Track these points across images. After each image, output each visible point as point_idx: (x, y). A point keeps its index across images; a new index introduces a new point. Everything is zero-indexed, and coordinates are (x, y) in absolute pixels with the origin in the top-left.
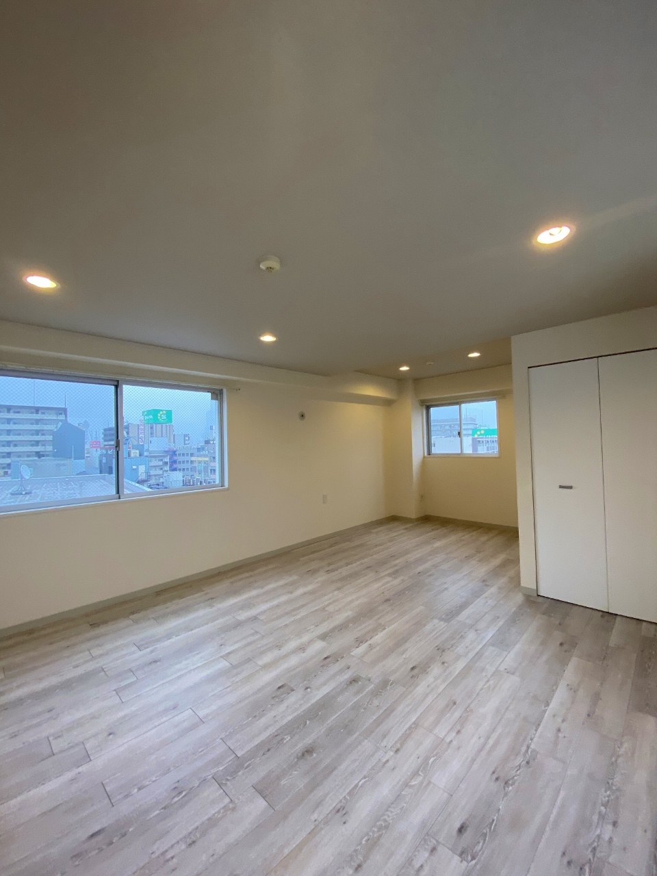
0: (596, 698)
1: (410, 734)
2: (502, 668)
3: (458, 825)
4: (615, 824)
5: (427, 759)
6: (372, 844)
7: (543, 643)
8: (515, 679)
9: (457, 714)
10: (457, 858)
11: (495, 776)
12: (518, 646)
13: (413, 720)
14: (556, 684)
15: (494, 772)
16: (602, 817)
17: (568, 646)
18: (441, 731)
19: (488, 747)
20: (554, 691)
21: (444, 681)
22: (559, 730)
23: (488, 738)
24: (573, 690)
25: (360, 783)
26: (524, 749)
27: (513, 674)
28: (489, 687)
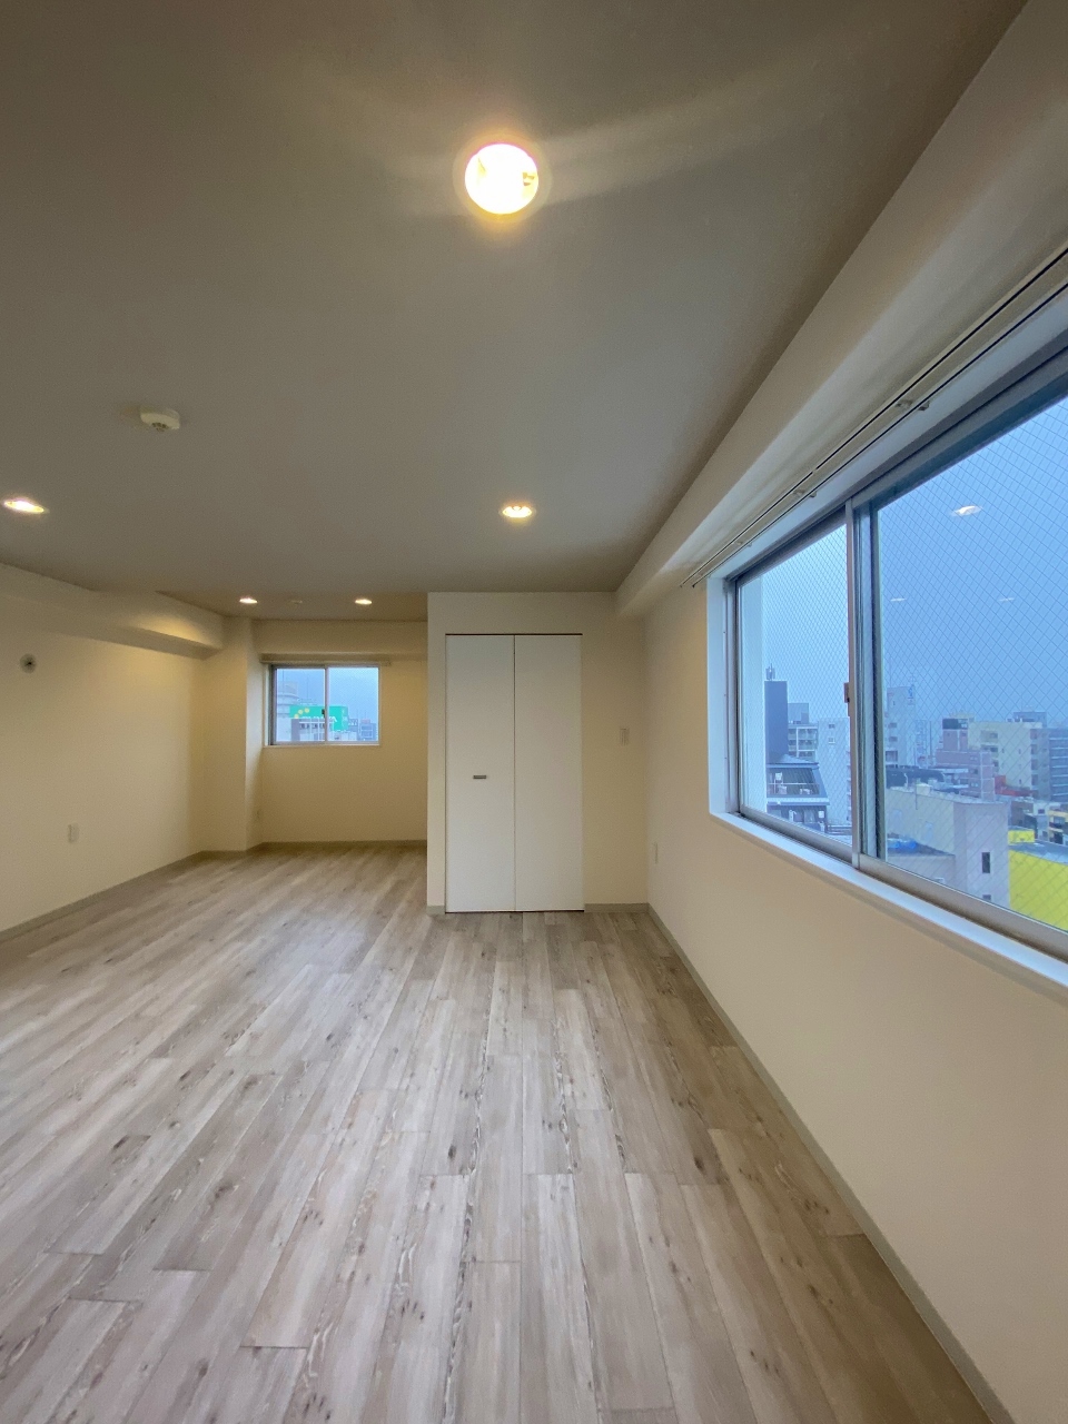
0: (526, 991)
1: (358, 1102)
2: (434, 997)
3: (446, 1152)
4: (571, 1081)
5: (389, 1116)
6: (365, 1222)
7: (466, 959)
8: (451, 1002)
9: (403, 1061)
10: (458, 1178)
11: (463, 1095)
12: (442, 971)
13: (355, 1089)
14: (490, 992)
15: (461, 1092)
16: (561, 1080)
17: (489, 953)
18: (393, 1083)
19: (447, 1074)
20: (489, 999)
21: (375, 1035)
22: (505, 1030)
23: (444, 1066)
24: (505, 991)
25: (320, 1179)
26: (481, 1059)
27: (447, 998)
28: (427, 1020)
